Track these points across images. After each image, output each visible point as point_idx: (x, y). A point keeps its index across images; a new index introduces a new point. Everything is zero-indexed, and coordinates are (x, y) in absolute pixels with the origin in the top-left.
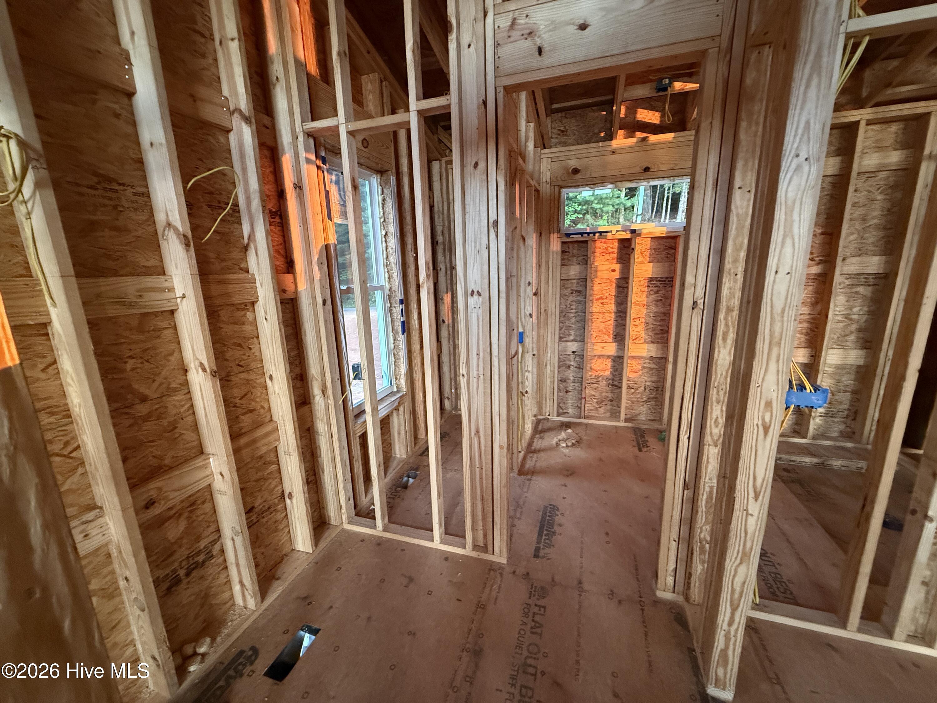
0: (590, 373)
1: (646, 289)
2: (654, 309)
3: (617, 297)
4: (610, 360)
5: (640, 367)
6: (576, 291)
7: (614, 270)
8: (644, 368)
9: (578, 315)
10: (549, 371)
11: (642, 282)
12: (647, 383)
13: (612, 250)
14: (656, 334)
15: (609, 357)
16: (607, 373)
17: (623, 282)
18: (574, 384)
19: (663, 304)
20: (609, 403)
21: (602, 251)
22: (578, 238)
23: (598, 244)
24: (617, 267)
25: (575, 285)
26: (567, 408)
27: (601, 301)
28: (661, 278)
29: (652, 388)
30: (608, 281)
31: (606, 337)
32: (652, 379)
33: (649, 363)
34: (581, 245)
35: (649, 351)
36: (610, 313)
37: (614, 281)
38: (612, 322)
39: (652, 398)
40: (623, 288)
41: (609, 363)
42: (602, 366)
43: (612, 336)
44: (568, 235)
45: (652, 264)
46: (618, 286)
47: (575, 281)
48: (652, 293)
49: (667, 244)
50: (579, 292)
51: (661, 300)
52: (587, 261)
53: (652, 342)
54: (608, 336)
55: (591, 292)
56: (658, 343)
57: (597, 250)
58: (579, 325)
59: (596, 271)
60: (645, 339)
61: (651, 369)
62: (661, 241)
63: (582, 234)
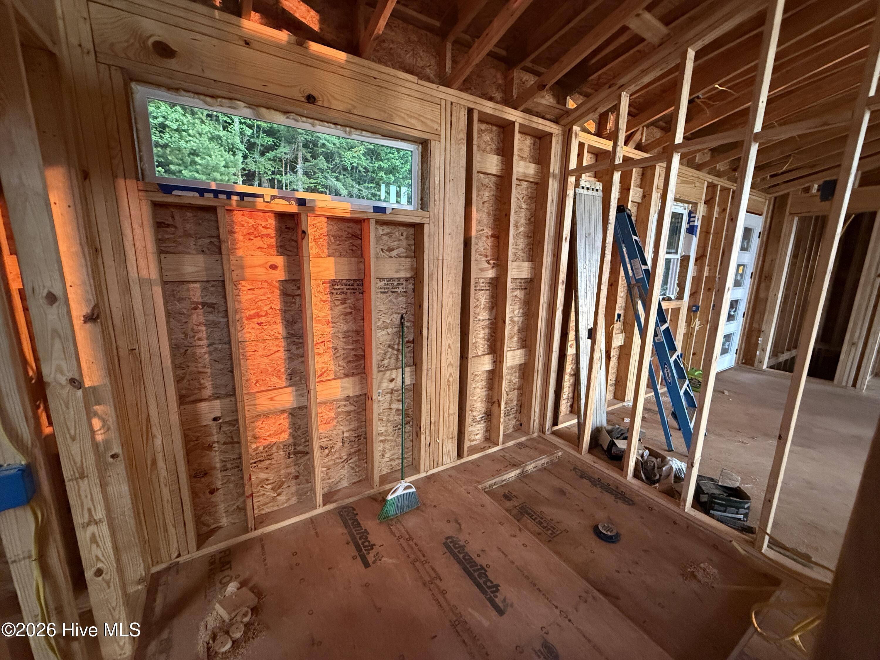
0: (254, 446)
1: (327, 297)
2: (344, 327)
3: (284, 311)
4: (286, 415)
5: (333, 415)
6: (204, 304)
7: (274, 267)
8: (339, 414)
9: (216, 349)
10: (163, 473)
11: (322, 287)
12: (346, 435)
13: (264, 231)
14: (349, 362)
15: (283, 411)
16: (285, 437)
17: (291, 287)
18: (224, 473)
19: (355, 318)
20: (294, 482)
21: (245, 231)
22: (192, 198)
23: (238, 216)
24: (280, 260)
25: (198, 293)
26: (217, 520)
27: (256, 320)
28: (348, 280)
29: (353, 439)
30: (266, 285)
31: (275, 379)
32: (352, 427)
33: (345, 405)
34: (201, 214)
35: (344, 389)
36: (277, 338)
37: (277, 284)
38: (282, 354)
39: (355, 452)
40: (294, 296)
41: (285, 421)
42: (274, 428)
43: (284, 377)
44: (167, 189)
45: (332, 259)
46: (285, 294)
47: (197, 285)
48: (337, 303)
49: (350, 230)
50: (211, 306)
51: (351, 313)
52: (220, 248)
53: (347, 375)
54: (279, 377)
55: (237, 306)
56: (353, 374)
57: (237, 229)
58: (221, 366)
59: (242, 267)
60: (335, 372)
61: (349, 413)
62: (342, 225)
63: (202, 192)
